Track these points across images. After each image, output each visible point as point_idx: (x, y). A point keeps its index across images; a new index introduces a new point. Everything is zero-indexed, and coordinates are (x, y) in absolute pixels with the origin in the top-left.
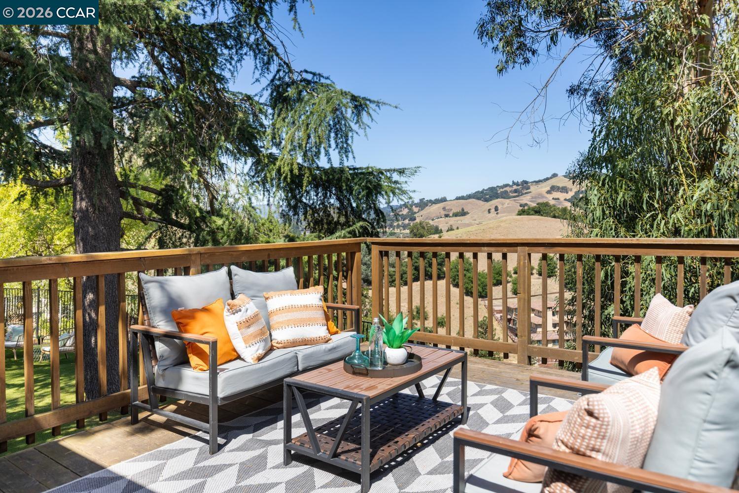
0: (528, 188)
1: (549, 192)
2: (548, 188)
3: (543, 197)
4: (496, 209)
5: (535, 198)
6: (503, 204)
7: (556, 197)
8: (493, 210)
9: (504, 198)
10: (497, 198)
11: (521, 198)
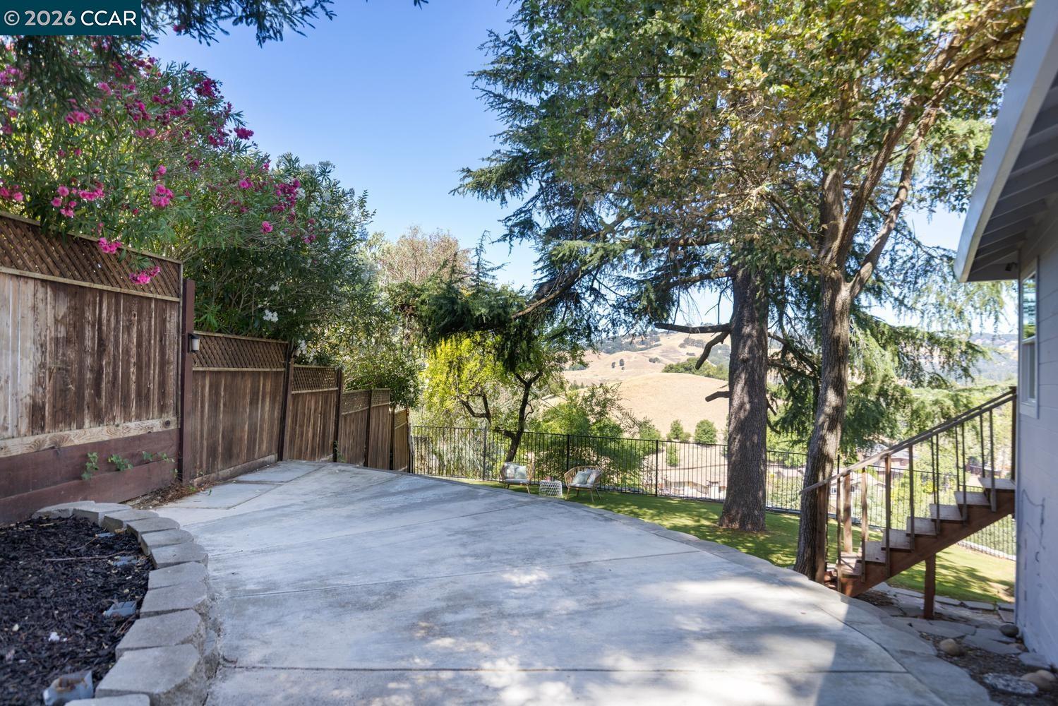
0: (658, 340)
1: (682, 346)
2: (682, 342)
3: (675, 351)
4: (622, 363)
5: (667, 351)
6: (629, 358)
7: (690, 352)
8: (617, 364)
9: (629, 350)
10: (622, 350)
11: (650, 351)
